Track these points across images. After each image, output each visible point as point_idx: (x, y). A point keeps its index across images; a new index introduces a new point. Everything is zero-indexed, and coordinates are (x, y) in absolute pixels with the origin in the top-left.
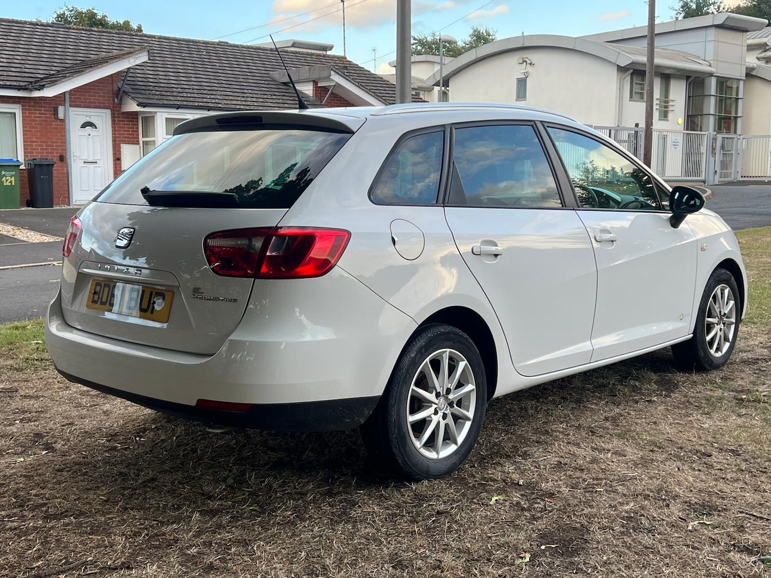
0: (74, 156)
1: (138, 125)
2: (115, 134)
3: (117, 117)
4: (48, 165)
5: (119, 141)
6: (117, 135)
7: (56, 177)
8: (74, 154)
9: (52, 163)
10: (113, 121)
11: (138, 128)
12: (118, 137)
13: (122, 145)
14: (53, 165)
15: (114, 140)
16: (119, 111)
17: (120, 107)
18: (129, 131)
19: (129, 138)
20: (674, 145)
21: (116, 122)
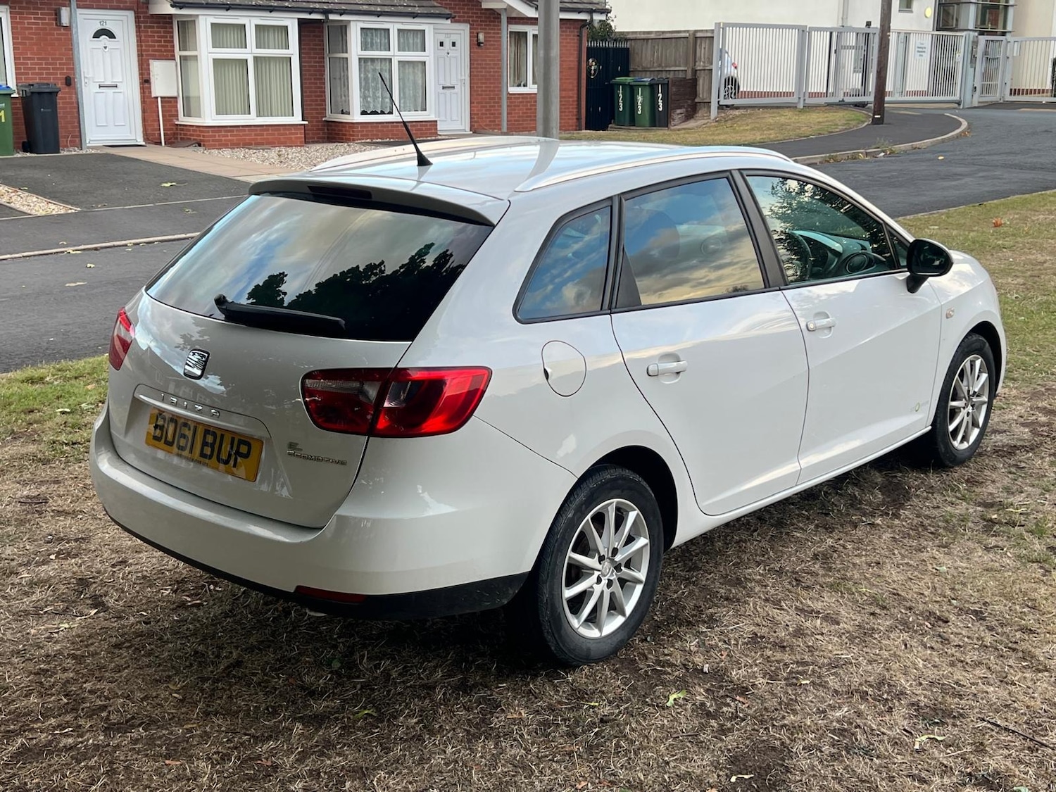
0: (85, 77)
1: (172, 32)
2: (141, 46)
3: (143, 22)
4: (51, 93)
5: (147, 55)
6: (144, 48)
7: (61, 108)
8: (86, 76)
9: (55, 90)
10: (138, 27)
11: (172, 37)
12: (145, 51)
13: (151, 61)
14: (58, 92)
15: (140, 55)
16: (146, 13)
17: (147, 8)
18: (161, 41)
19: (161, 51)
20: (918, 51)
21: (143, 29)
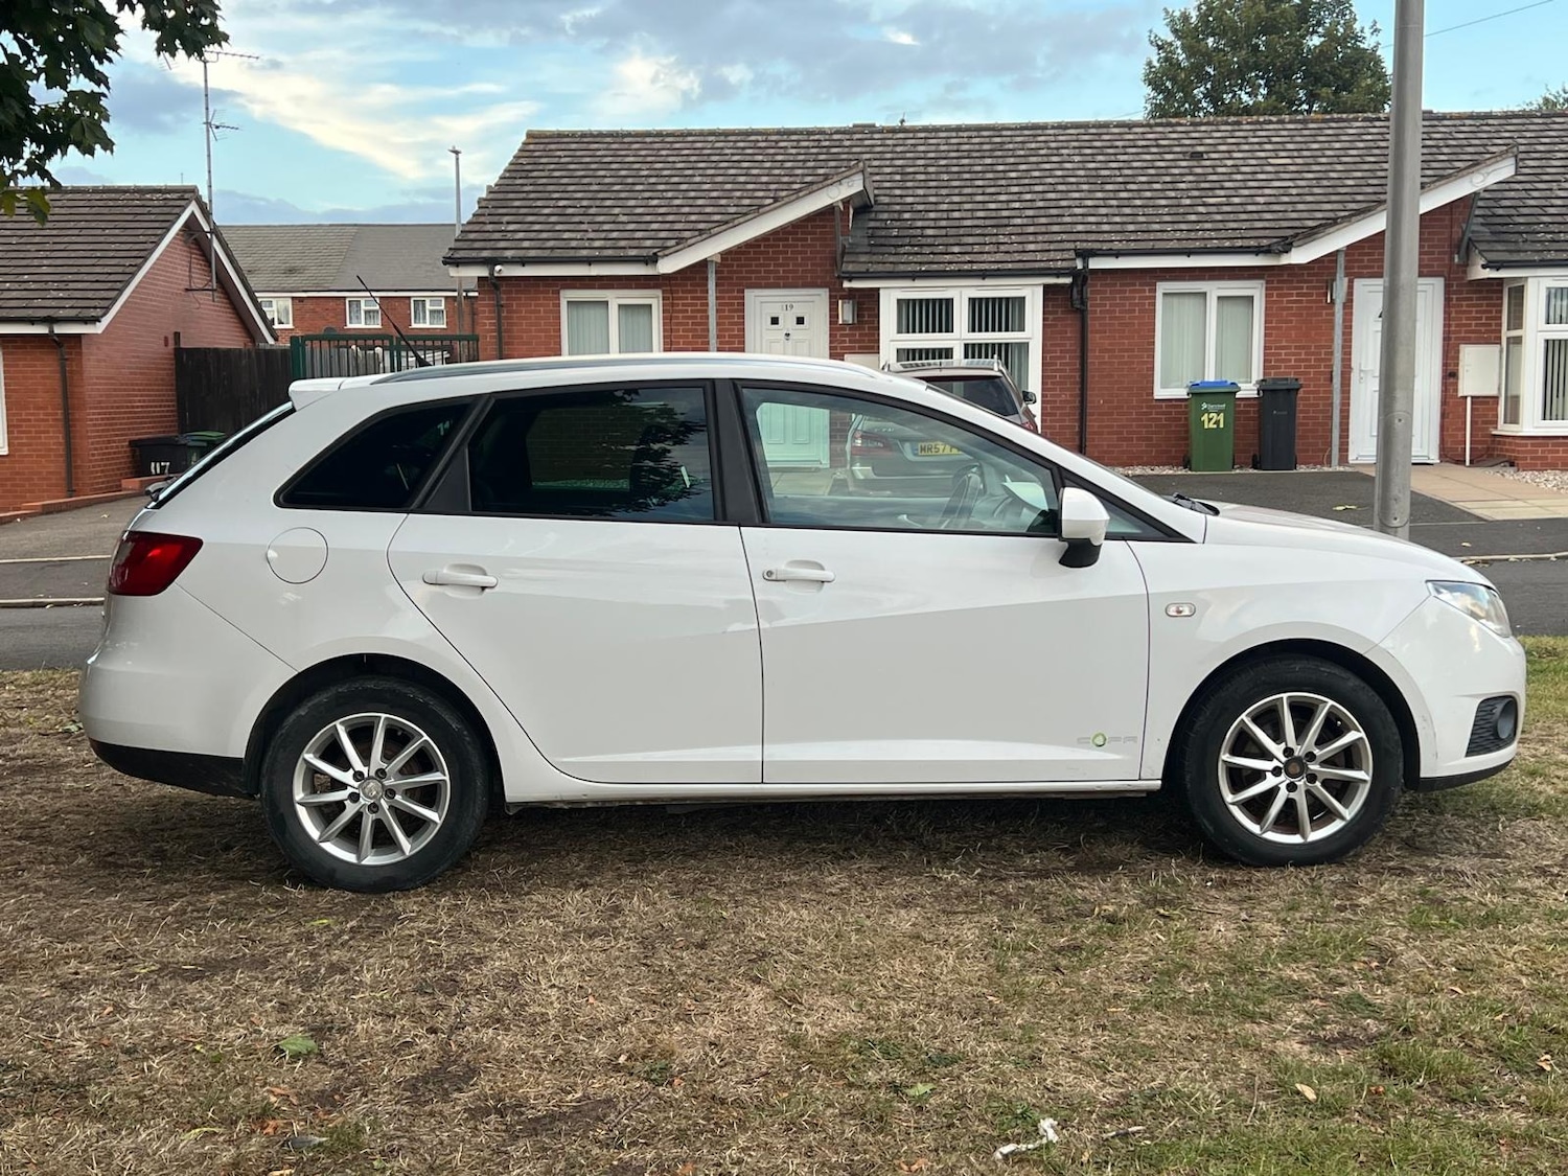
0: (1361, 371)
1: (1501, 305)
2: (1450, 326)
3: (1455, 292)
4: (1288, 390)
5: (1456, 338)
6: (1453, 328)
7: (1302, 411)
8: (1363, 368)
9: (1296, 387)
10: (1447, 300)
11: (1500, 312)
12: (1455, 332)
13: (1462, 347)
14: (1298, 390)
15: (1446, 339)
16: (1463, 278)
17: (1465, 272)
18: (1481, 319)
19: (1480, 332)
21: (1454, 302)
